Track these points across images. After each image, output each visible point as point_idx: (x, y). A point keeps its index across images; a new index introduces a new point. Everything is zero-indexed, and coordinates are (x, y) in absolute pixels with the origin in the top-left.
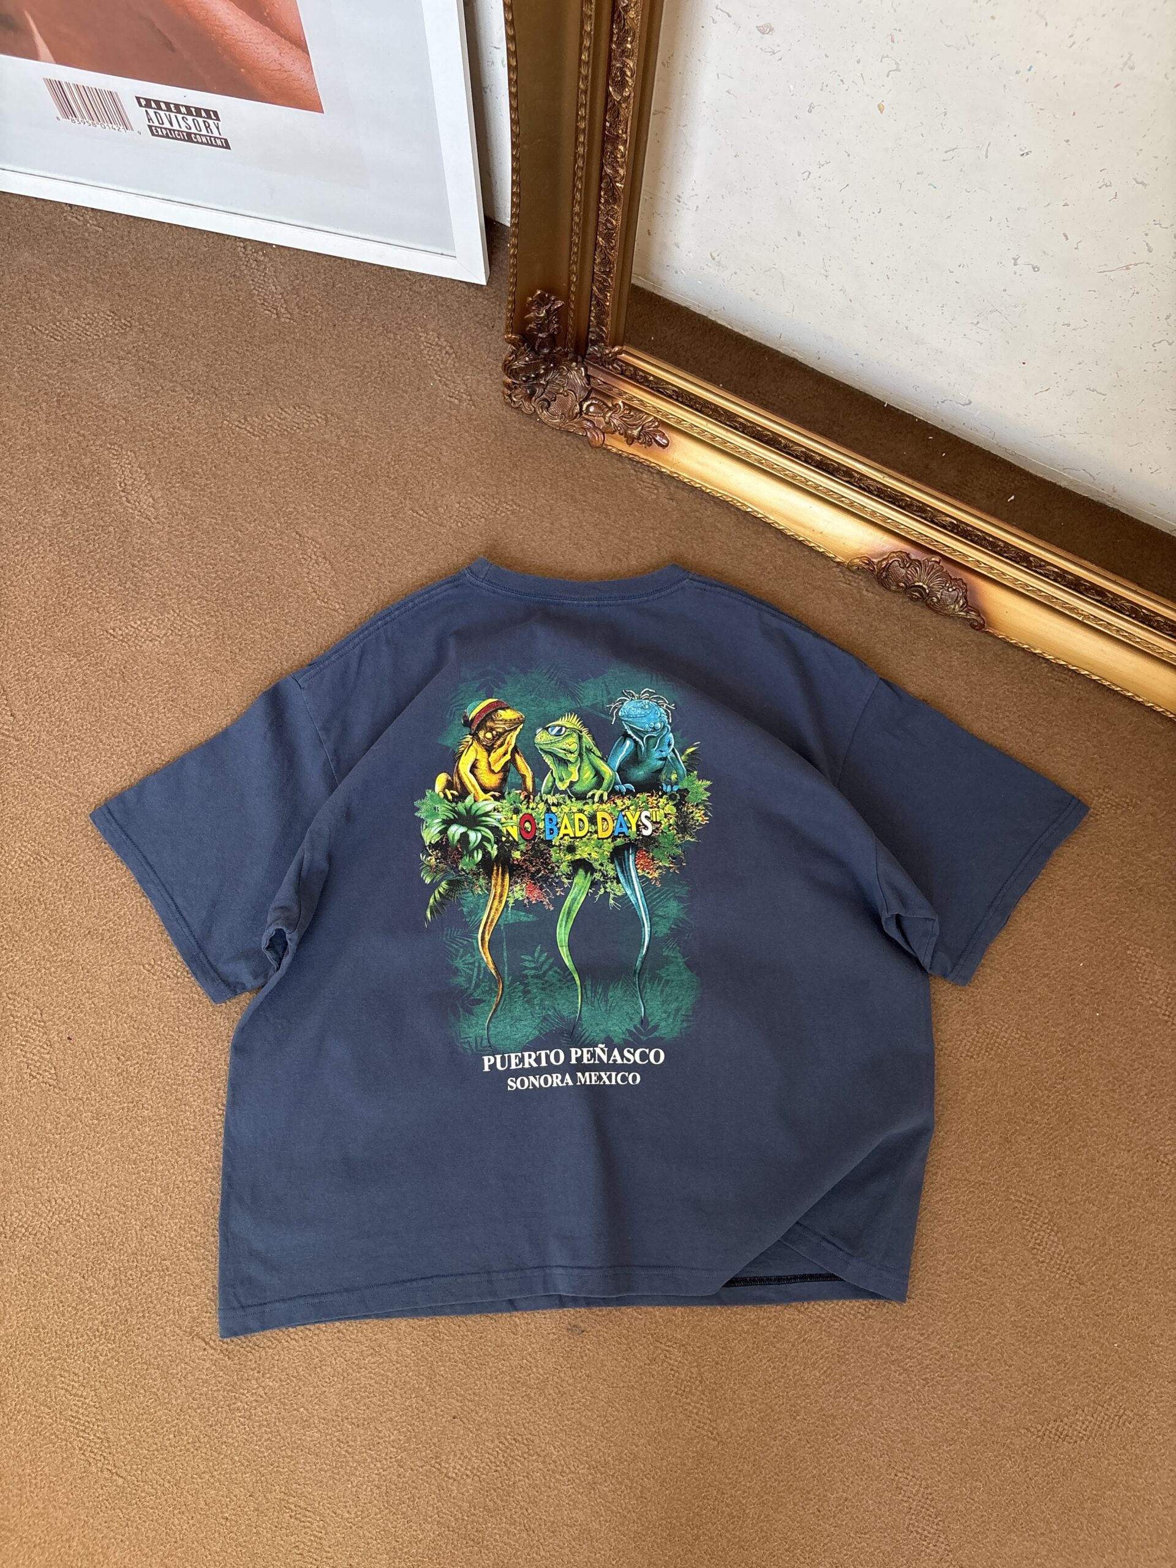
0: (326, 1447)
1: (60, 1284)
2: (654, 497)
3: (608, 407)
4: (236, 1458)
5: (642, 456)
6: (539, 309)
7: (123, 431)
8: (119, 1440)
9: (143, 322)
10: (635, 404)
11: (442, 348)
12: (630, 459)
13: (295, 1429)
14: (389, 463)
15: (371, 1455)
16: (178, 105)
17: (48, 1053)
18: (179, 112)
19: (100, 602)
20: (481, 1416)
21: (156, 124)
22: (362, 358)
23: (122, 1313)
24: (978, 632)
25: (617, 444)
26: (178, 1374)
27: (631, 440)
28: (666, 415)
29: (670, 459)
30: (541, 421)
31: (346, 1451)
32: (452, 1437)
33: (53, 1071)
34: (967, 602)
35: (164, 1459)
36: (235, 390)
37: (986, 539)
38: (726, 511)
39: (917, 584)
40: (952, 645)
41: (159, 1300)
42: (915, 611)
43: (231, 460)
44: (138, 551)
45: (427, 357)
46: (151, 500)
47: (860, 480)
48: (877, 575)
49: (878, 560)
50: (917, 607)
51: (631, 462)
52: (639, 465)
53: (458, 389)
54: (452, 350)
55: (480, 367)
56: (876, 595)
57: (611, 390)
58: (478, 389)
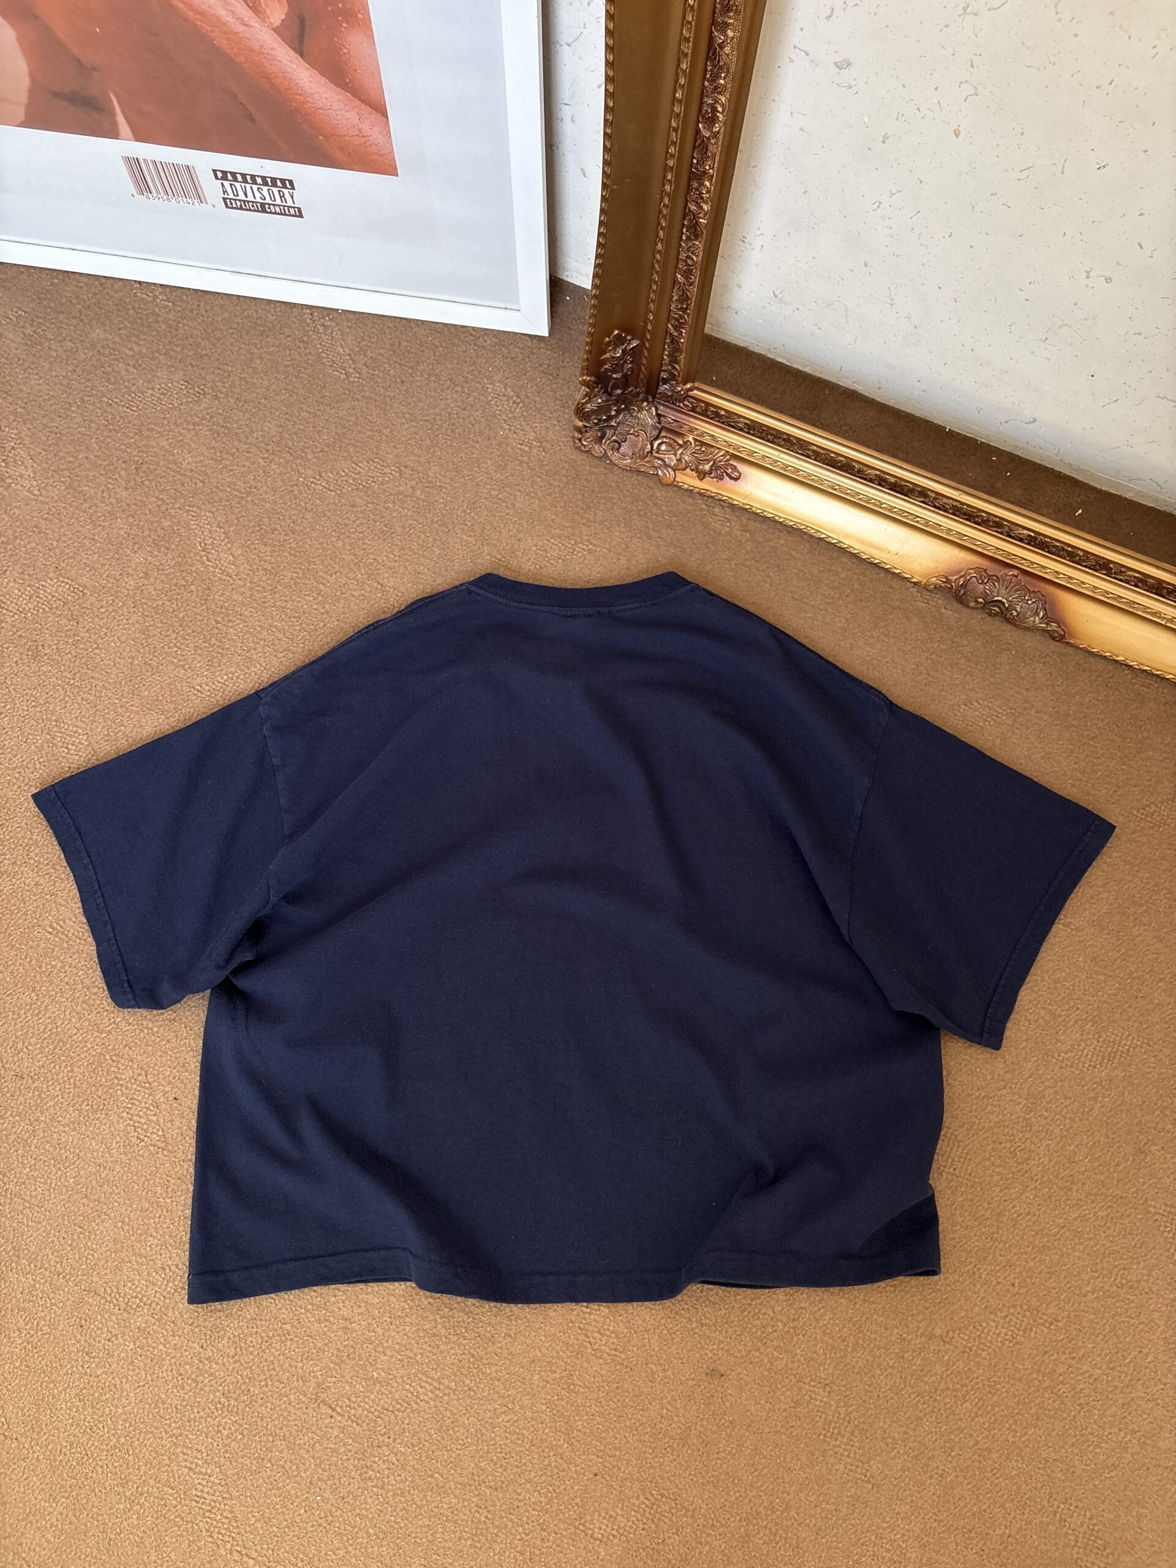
0: (465, 1515)
1: (179, 1355)
2: (728, 529)
3: (678, 444)
4: (372, 1531)
5: (714, 490)
6: (615, 349)
7: (201, 493)
8: (248, 1519)
9: (215, 389)
10: (707, 439)
11: (509, 398)
12: (700, 494)
13: (431, 1497)
14: (465, 511)
15: (511, 1519)
16: (255, 176)
17: (155, 1115)
18: (255, 183)
19: (185, 660)
20: (624, 1472)
21: (231, 196)
22: (431, 411)
23: (244, 1383)
24: (1058, 643)
25: (688, 480)
26: (305, 1444)
27: (702, 475)
28: (737, 448)
29: (743, 491)
30: (612, 463)
31: (486, 1517)
32: (595, 1496)
33: (160, 1133)
34: (1046, 614)
35: (294, 1536)
36: (308, 448)
37: (1063, 549)
38: (799, 539)
39: (996, 599)
40: (1034, 657)
41: (281, 1366)
42: (996, 626)
43: (309, 516)
44: (221, 608)
45: (495, 408)
46: (231, 558)
47: (935, 499)
48: (955, 593)
49: (956, 577)
50: (997, 622)
51: (702, 497)
52: (710, 500)
53: (528, 437)
54: (519, 400)
55: (547, 414)
56: (955, 612)
57: (682, 428)
58: (547, 435)
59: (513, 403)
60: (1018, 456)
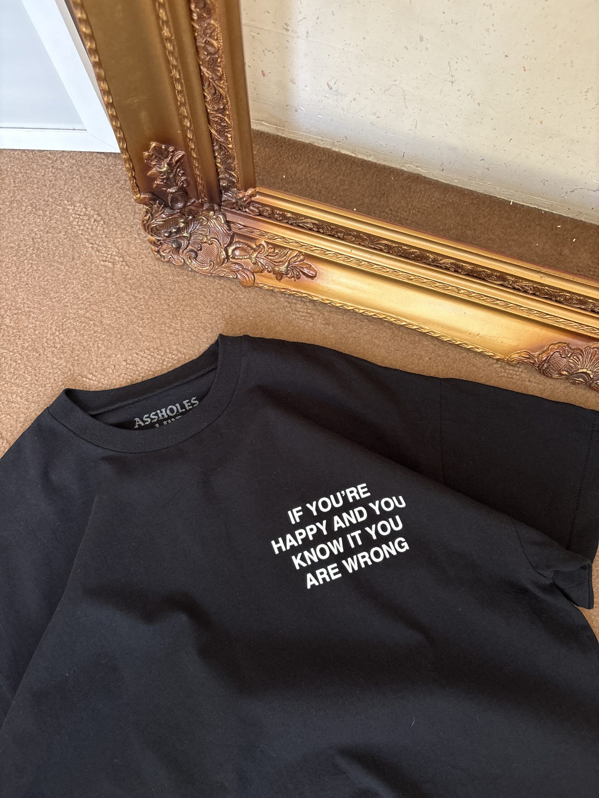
3: (252, 248)
5: (293, 289)
6: (159, 163)
10: (278, 242)
12: (282, 293)
25: (267, 281)
27: (280, 276)
28: (309, 247)
29: (321, 288)
30: (192, 270)
38: (381, 326)
39: (580, 371)
48: (538, 367)
49: (538, 353)
50: (580, 390)
51: (283, 295)
52: (292, 297)
53: (110, 253)
54: (100, 218)
55: (128, 229)
56: (539, 384)
57: (252, 232)
58: (129, 250)
59: (94, 222)
60: (581, 221)
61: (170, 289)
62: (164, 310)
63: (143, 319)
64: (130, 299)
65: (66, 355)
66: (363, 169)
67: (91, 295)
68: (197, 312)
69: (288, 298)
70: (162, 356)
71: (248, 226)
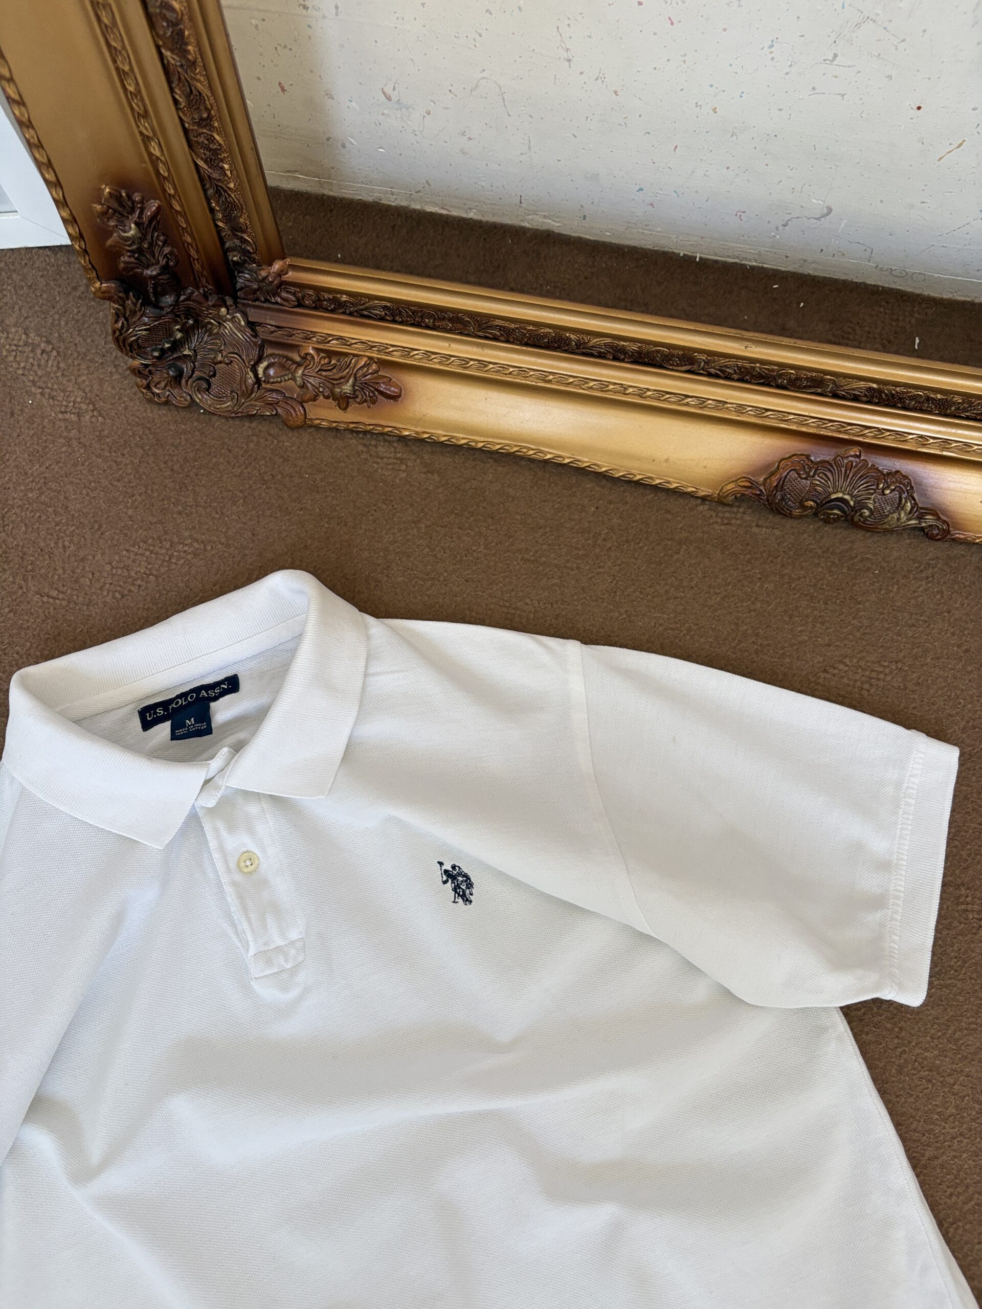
3: (294, 362)
5: (368, 421)
10: (334, 345)
12: (351, 431)
24: (940, 542)
25: (326, 414)
27: (344, 402)
28: (383, 348)
29: (411, 414)
34: (916, 504)
39: (833, 496)
40: (910, 572)
42: (838, 538)
47: (707, 362)
48: (768, 500)
49: (764, 476)
50: (839, 531)
51: (355, 435)
52: (368, 436)
53: (72, 399)
54: (51, 346)
55: (97, 360)
56: (773, 529)
57: (291, 336)
58: (102, 391)
59: (42, 353)
60: (809, 275)
61: (172, 444)
62: (165, 478)
63: (133, 496)
64: (110, 467)
65: (12, 565)
66: (461, 232)
67: (47, 468)
68: (219, 475)
69: (364, 439)
70: (168, 549)
71: (283, 325)
